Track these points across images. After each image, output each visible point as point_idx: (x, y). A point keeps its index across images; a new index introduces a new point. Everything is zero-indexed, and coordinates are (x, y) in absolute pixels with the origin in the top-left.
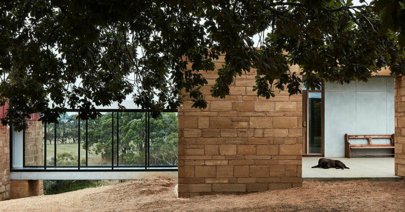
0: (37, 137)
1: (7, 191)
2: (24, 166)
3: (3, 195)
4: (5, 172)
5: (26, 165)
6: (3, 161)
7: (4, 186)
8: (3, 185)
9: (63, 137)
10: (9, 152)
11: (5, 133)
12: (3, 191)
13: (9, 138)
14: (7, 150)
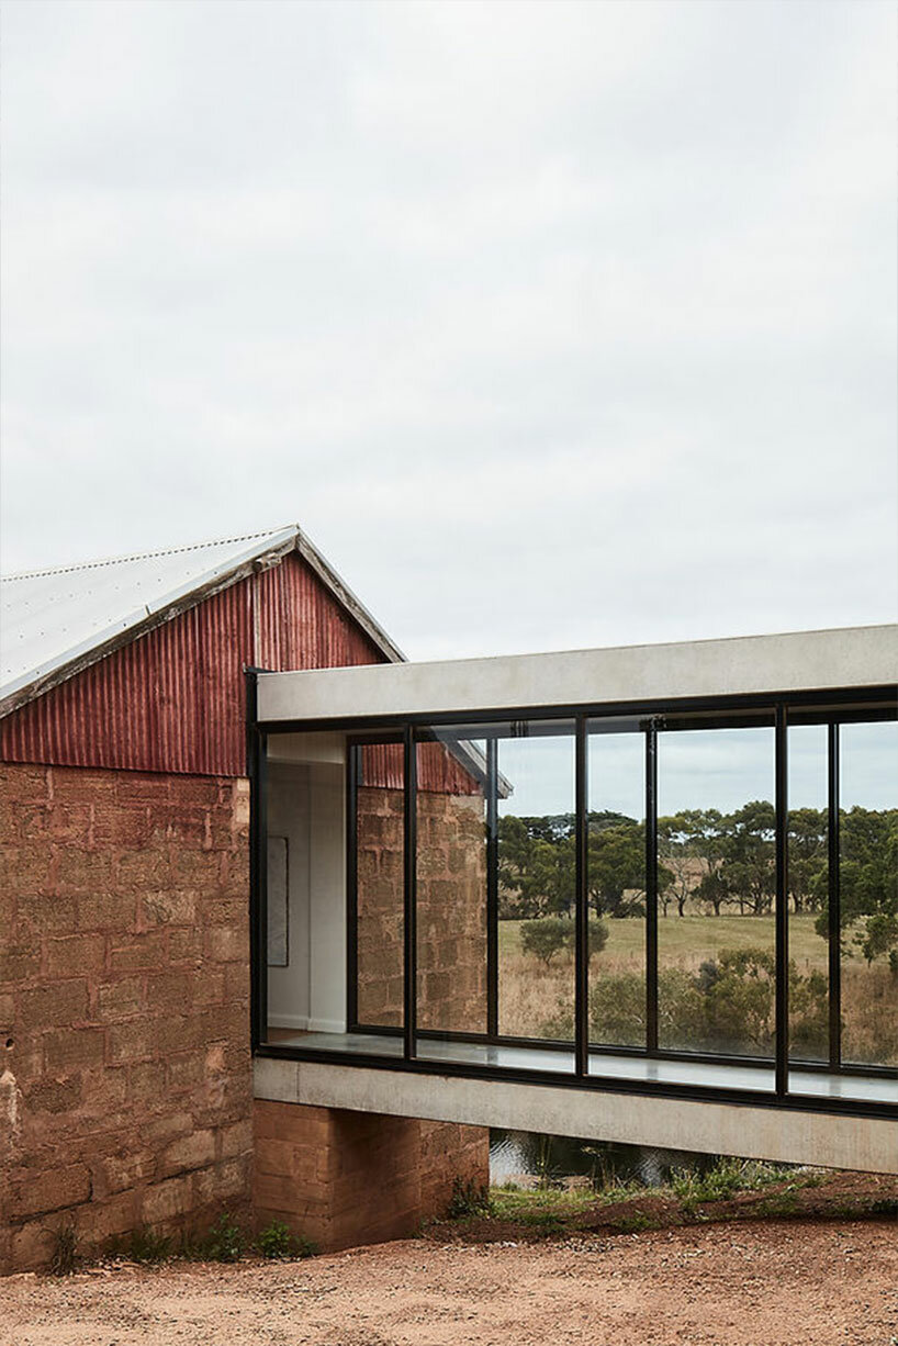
0: (447, 875)
1: (230, 1159)
2: (353, 1026)
3: (197, 1182)
4: (215, 1060)
5: (362, 1020)
6: (200, 1001)
7: (207, 1135)
8: (199, 1126)
9: (758, 891)
10: (245, 951)
11: (216, 851)
12: (198, 1158)
13: (243, 876)
14: (232, 942)
